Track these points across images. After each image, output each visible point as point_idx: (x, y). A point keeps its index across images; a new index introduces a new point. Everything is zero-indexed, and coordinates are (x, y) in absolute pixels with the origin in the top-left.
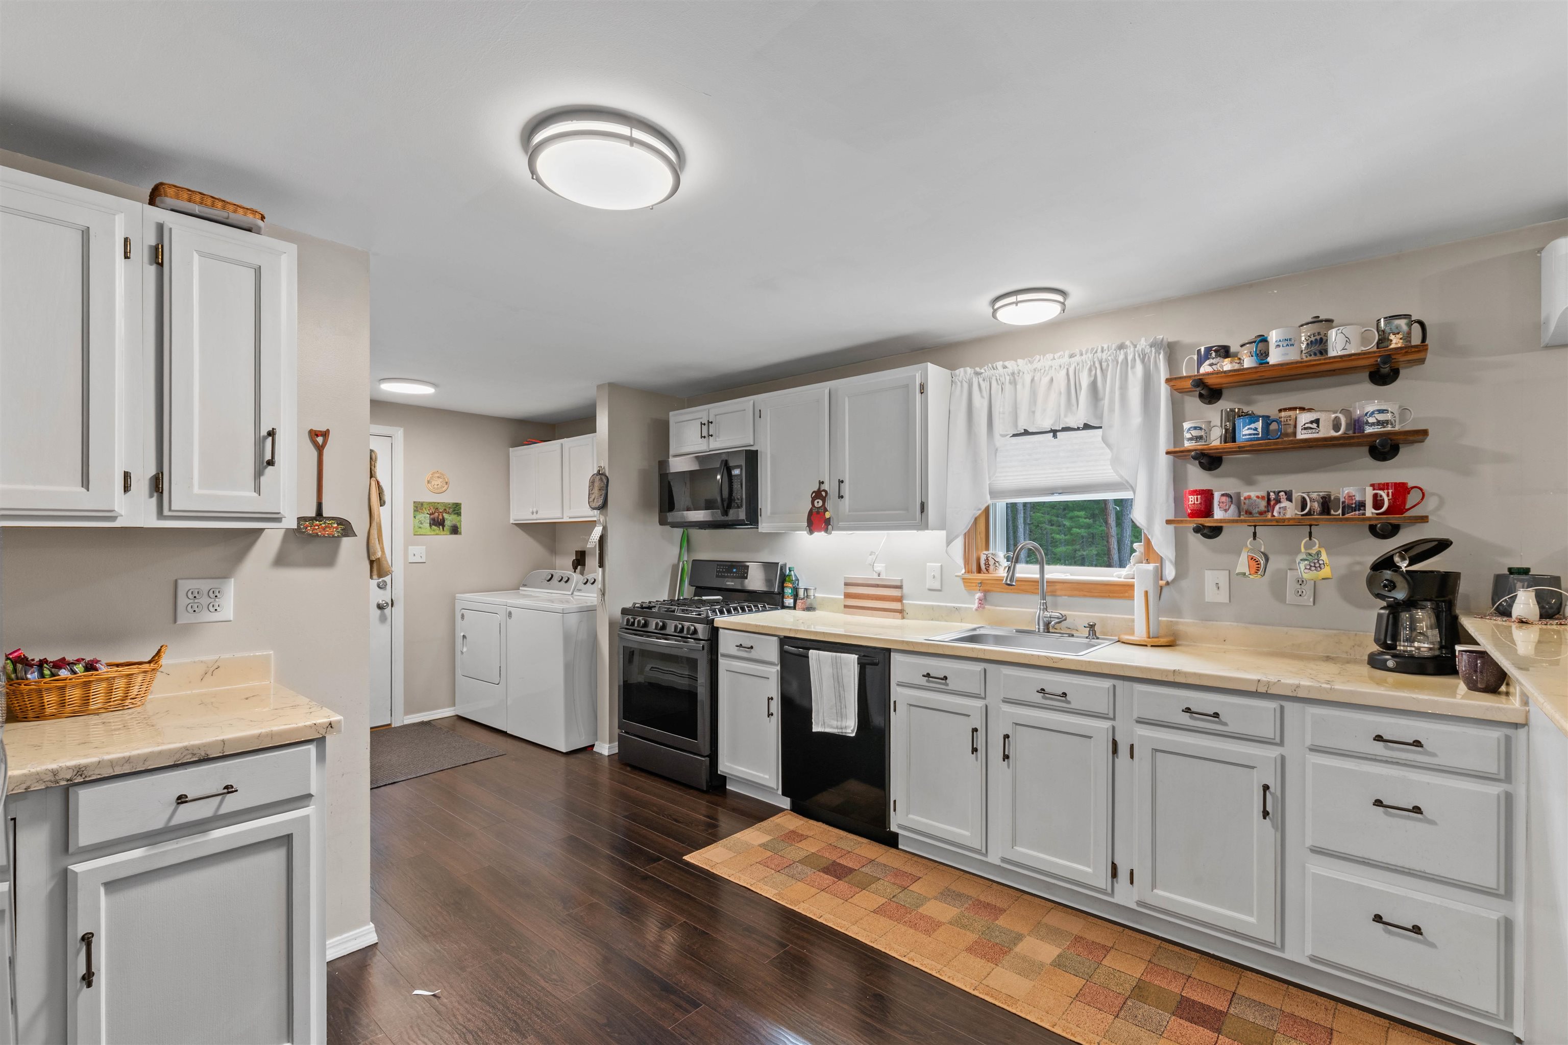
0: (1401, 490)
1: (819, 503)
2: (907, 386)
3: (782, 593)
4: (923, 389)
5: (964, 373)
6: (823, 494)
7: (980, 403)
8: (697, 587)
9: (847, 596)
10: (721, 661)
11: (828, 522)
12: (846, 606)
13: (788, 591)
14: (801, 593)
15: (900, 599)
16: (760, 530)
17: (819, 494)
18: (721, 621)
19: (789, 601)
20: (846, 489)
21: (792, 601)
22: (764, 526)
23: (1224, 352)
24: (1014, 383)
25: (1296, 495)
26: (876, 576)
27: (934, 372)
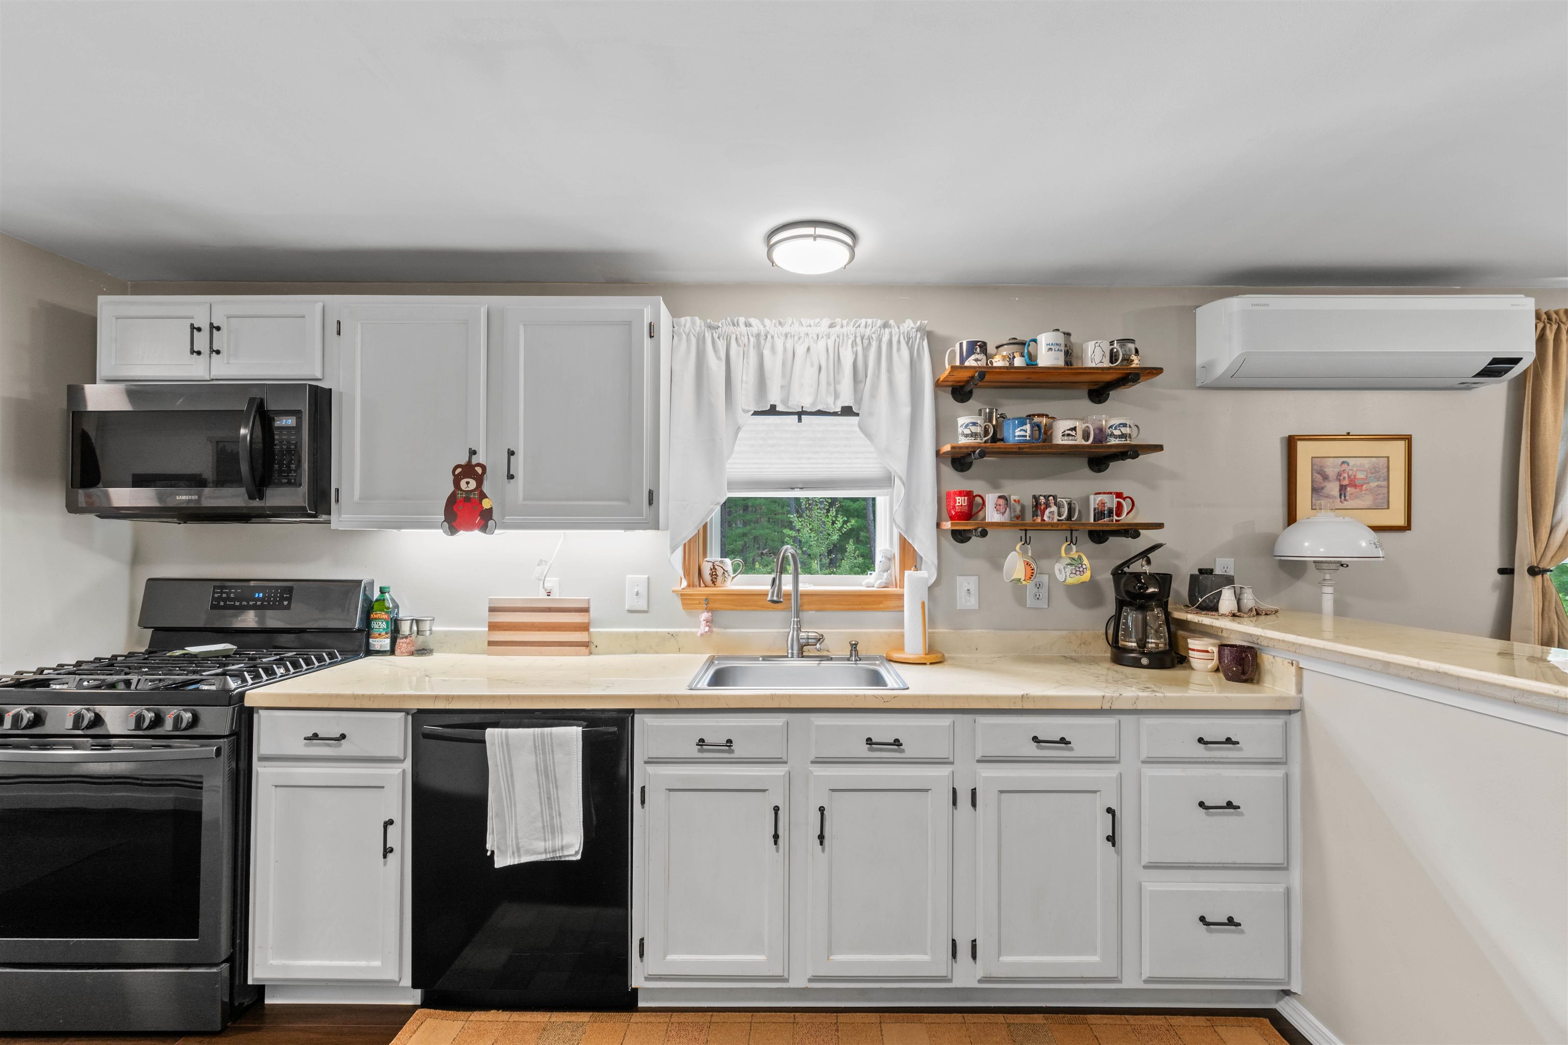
1: (467, 485)
2: (629, 324)
3: (367, 629)
4: (653, 331)
5: (692, 324)
6: (479, 470)
7: (716, 366)
8: (157, 629)
9: (493, 627)
10: (258, 768)
11: (487, 515)
12: (491, 643)
13: (380, 625)
14: (405, 628)
15: (584, 627)
16: (333, 526)
17: (468, 470)
19: (381, 643)
20: (520, 465)
21: (388, 641)
22: (340, 518)
23: (983, 349)
24: (760, 349)
26: (542, 595)
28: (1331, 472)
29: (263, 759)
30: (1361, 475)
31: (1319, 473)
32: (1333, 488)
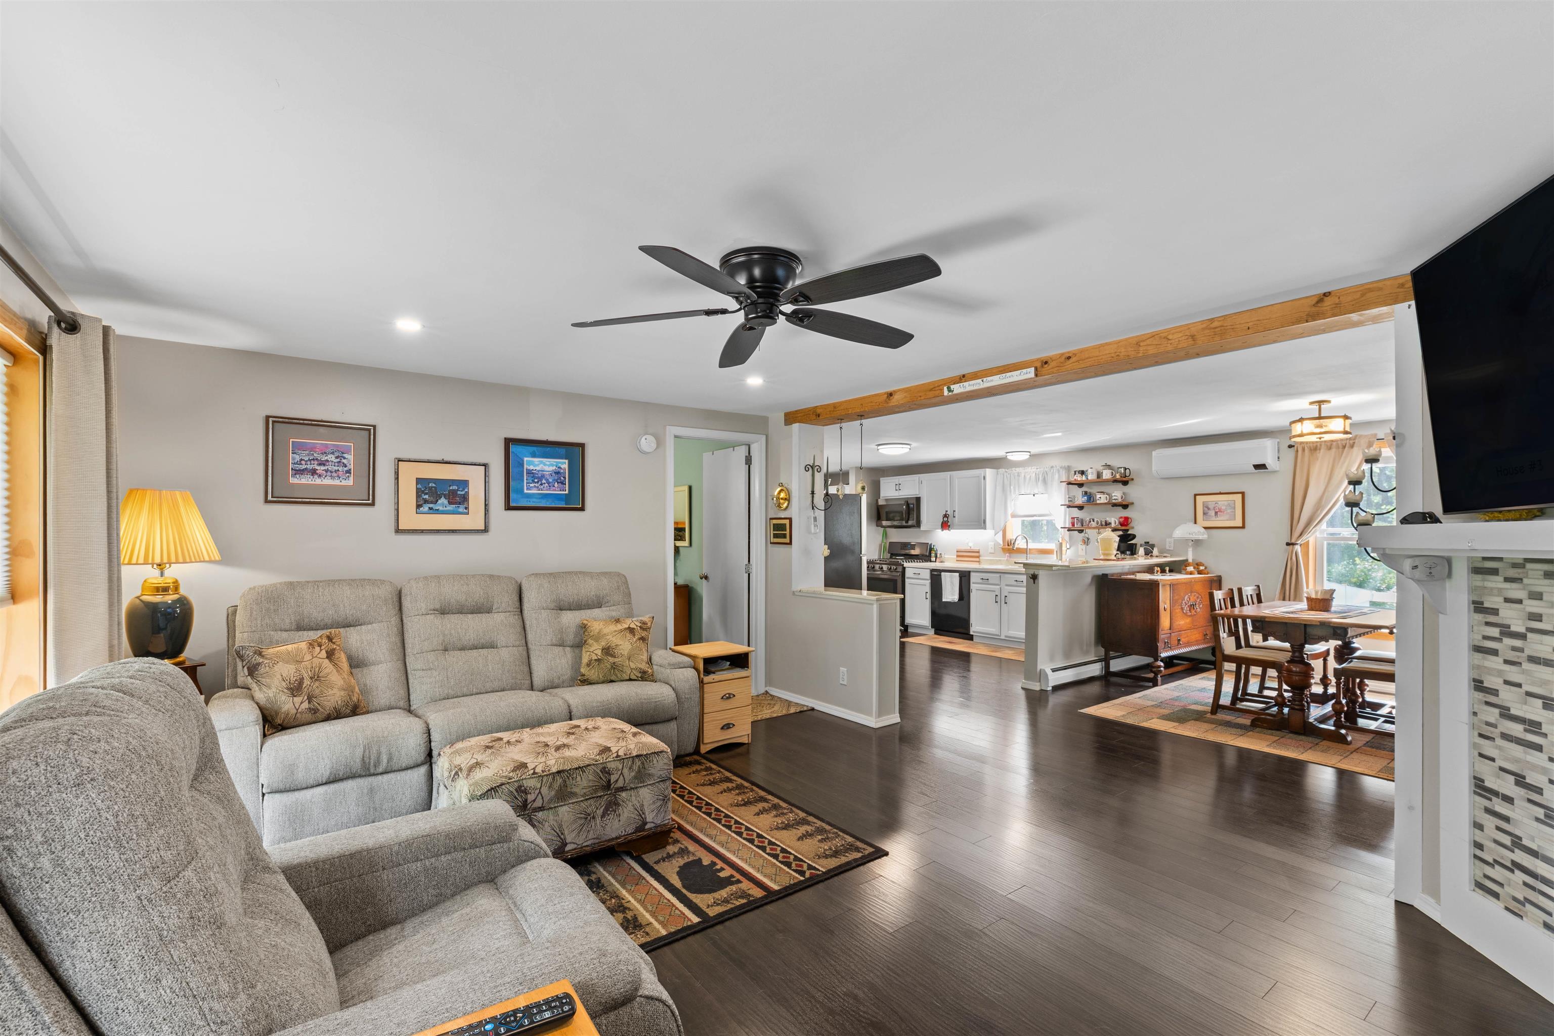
0: (1126, 519)
1: (946, 519)
2: (978, 476)
3: (930, 556)
4: (984, 478)
5: (1001, 471)
6: (948, 516)
7: (1007, 483)
8: (891, 554)
9: (958, 556)
10: (906, 580)
11: (949, 526)
12: (957, 561)
13: (933, 555)
14: (938, 556)
15: (978, 557)
16: (921, 529)
17: (946, 516)
18: (906, 565)
19: (933, 559)
20: (956, 514)
22: (923, 528)
23: (1082, 473)
24: (1019, 476)
25: (1095, 520)
26: (969, 548)
27: (989, 472)
28: (1211, 507)
29: (908, 578)
30: (1223, 508)
31: (1206, 507)
32: (1212, 513)
